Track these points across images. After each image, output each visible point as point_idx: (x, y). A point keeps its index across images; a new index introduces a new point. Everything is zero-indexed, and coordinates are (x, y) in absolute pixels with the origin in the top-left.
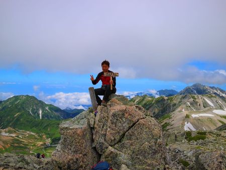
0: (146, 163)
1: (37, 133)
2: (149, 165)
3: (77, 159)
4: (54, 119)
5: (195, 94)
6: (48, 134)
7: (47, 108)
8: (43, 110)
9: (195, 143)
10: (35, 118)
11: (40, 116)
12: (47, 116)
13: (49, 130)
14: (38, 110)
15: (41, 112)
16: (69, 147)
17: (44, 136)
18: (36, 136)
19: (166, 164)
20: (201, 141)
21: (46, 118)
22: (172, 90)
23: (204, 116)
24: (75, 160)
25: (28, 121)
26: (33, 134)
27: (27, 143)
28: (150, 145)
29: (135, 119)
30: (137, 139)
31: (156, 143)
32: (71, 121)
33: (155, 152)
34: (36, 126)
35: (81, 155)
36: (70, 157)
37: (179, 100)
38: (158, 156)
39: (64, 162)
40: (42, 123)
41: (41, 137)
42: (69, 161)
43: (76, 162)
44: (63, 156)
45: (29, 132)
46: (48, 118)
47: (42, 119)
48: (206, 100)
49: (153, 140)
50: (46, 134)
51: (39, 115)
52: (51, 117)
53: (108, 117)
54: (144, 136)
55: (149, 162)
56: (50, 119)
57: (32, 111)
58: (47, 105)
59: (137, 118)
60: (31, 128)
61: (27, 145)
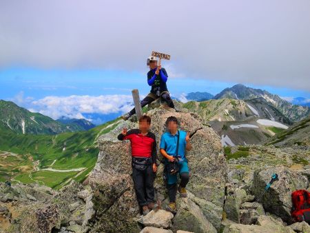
0: (205, 181)
1: (20, 154)
2: (208, 184)
3: (123, 180)
4: (44, 134)
5: (235, 99)
6: (36, 154)
7: (33, 118)
8: (27, 120)
9: (235, 161)
10: (15, 133)
11: (23, 129)
12: (34, 130)
13: (36, 148)
14: (19, 121)
15: (23, 124)
16: (112, 166)
17: (30, 158)
18: (19, 157)
19: (227, 182)
20: (242, 159)
21: (32, 132)
22: (206, 93)
23: (246, 128)
24: (121, 182)
25: (4, 138)
26: (14, 155)
27: (5, 168)
28: (210, 160)
29: (192, 130)
30: (195, 154)
31: (216, 158)
32: (111, 133)
33: (215, 169)
34: (18, 143)
35: (128, 175)
36: (114, 178)
37: (215, 106)
38: (219, 173)
39: (107, 184)
40: (27, 139)
41: (26, 158)
42: (114, 184)
43: (122, 184)
44: (105, 177)
45: (7, 153)
46: (35, 133)
47: (26, 134)
48: (250, 107)
49: (214, 155)
50: (33, 154)
51: (20, 128)
52: (39, 131)
53: (158, 127)
54: (203, 149)
55: (209, 181)
56: (38, 133)
57: (10, 123)
58: (33, 114)
59: (195, 128)
60: (11, 147)
61: (6, 170)
